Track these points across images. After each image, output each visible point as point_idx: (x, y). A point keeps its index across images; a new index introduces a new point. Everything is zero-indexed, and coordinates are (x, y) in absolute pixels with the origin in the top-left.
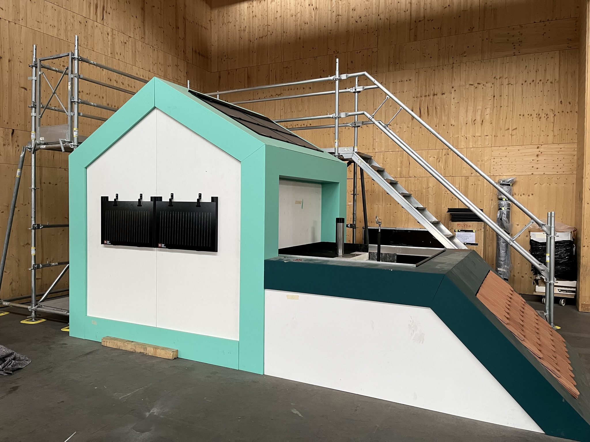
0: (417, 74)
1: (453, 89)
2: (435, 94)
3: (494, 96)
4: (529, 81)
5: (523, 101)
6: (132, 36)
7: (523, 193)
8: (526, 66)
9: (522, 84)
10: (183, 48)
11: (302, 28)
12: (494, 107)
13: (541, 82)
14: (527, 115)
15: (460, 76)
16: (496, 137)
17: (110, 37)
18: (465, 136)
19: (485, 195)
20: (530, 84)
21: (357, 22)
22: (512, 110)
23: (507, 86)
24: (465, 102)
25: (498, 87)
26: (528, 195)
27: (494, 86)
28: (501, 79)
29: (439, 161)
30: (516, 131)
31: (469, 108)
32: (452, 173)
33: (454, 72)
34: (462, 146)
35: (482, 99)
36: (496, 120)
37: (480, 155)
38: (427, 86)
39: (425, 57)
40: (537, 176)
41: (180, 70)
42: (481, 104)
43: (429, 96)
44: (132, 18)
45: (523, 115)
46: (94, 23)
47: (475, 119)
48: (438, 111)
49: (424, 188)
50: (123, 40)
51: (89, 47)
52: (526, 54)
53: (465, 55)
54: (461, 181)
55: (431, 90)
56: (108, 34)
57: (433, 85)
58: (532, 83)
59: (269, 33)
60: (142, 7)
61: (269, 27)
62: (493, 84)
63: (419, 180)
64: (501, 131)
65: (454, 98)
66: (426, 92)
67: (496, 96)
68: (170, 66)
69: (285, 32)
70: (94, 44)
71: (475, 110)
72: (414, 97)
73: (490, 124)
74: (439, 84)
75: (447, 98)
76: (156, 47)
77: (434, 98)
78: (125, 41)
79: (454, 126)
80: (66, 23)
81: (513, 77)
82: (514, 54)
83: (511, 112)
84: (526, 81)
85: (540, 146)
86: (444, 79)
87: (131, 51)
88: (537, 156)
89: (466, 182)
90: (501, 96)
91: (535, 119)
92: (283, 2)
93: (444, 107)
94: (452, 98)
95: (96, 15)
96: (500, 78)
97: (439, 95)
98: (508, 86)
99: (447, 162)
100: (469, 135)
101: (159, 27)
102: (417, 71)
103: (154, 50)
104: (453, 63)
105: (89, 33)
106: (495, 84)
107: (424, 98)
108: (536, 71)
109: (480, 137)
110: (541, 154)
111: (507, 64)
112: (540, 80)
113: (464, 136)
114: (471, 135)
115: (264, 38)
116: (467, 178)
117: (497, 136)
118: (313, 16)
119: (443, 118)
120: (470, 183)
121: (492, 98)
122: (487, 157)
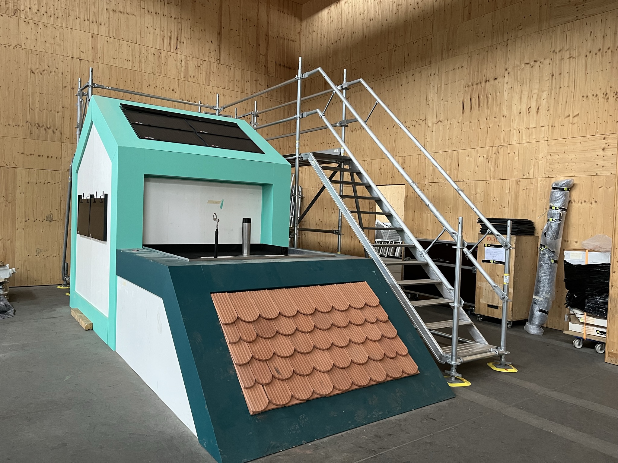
0: (469, 58)
1: (507, 72)
2: (487, 80)
3: (553, 75)
4: (595, 50)
5: (587, 77)
6: (207, 59)
7: (584, 200)
8: (591, 32)
9: (586, 56)
10: (265, 63)
11: (368, 26)
12: (552, 89)
13: (610, 50)
14: (592, 96)
15: (515, 54)
16: (553, 127)
17: (183, 63)
18: (518, 128)
19: (538, 202)
20: (596, 54)
21: (414, 9)
22: (573, 91)
23: (568, 60)
24: (519, 87)
25: (558, 63)
26: (590, 202)
27: (553, 62)
28: (561, 52)
29: (489, 162)
30: (578, 118)
31: (523, 93)
32: (502, 175)
33: (508, 51)
34: (514, 141)
35: (538, 81)
36: (554, 105)
37: (534, 151)
38: (479, 72)
39: (478, 36)
40: (603, 177)
41: (260, 84)
42: (537, 86)
43: (480, 83)
44: (207, 43)
45: (587, 97)
46: (167, 53)
47: (530, 107)
48: (490, 101)
49: (472, 194)
50: (197, 65)
51: (162, 74)
52: (590, 16)
53: (521, 27)
54: (512, 185)
55: (483, 76)
56: (181, 61)
57: (485, 70)
58: (598, 54)
59: (342, 36)
60: (218, 32)
61: (342, 29)
62: (551, 59)
63: (467, 185)
64: (560, 120)
65: (507, 83)
66: (478, 80)
67: (554, 75)
68: (248, 81)
69: (354, 33)
70: (167, 71)
71: (530, 95)
72: (465, 87)
73: (547, 112)
74: (492, 67)
75: (499, 84)
76: (233, 66)
77: (486, 86)
78: (199, 65)
79: (506, 117)
80: (140, 57)
81: (575, 48)
82: (576, 18)
83: (573, 93)
84: (590, 52)
85: (607, 136)
86: (498, 60)
87: (205, 73)
88: (603, 149)
89: (517, 186)
90: (560, 74)
91: (601, 100)
92: (354, 2)
93: (496, 95)
94: (505, 83)
95: (169, 47)
96: (559, 51)
97: (492, 82)
98: (570, 61)
99: (497, 162)
100: (523, 128)
101: (237, 47)
102: (470, 55)
103: (231, 69)
104: (508, 40)
105: (163, 62)
106: (555, 59)
107: (475, 86)
108: (604, 37)
109: (534, 129)
110: (609, 147)
111: (568, 32)
112: (609, 48)
113: (516, 129)
114: (524, 126)
115: (338, 42)
116: (518, 181)
117: (555, 126)
118: (377, 11)
119: (495, 109)
120: (521, 188)
121: (550, 77)
122: (542, 154)
